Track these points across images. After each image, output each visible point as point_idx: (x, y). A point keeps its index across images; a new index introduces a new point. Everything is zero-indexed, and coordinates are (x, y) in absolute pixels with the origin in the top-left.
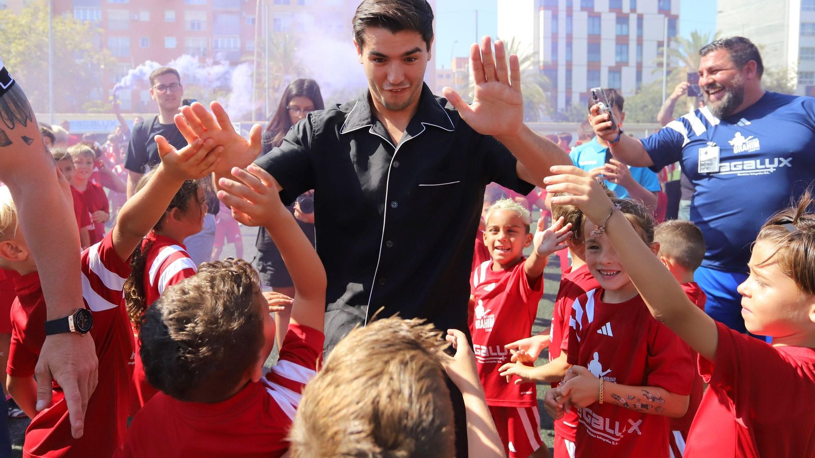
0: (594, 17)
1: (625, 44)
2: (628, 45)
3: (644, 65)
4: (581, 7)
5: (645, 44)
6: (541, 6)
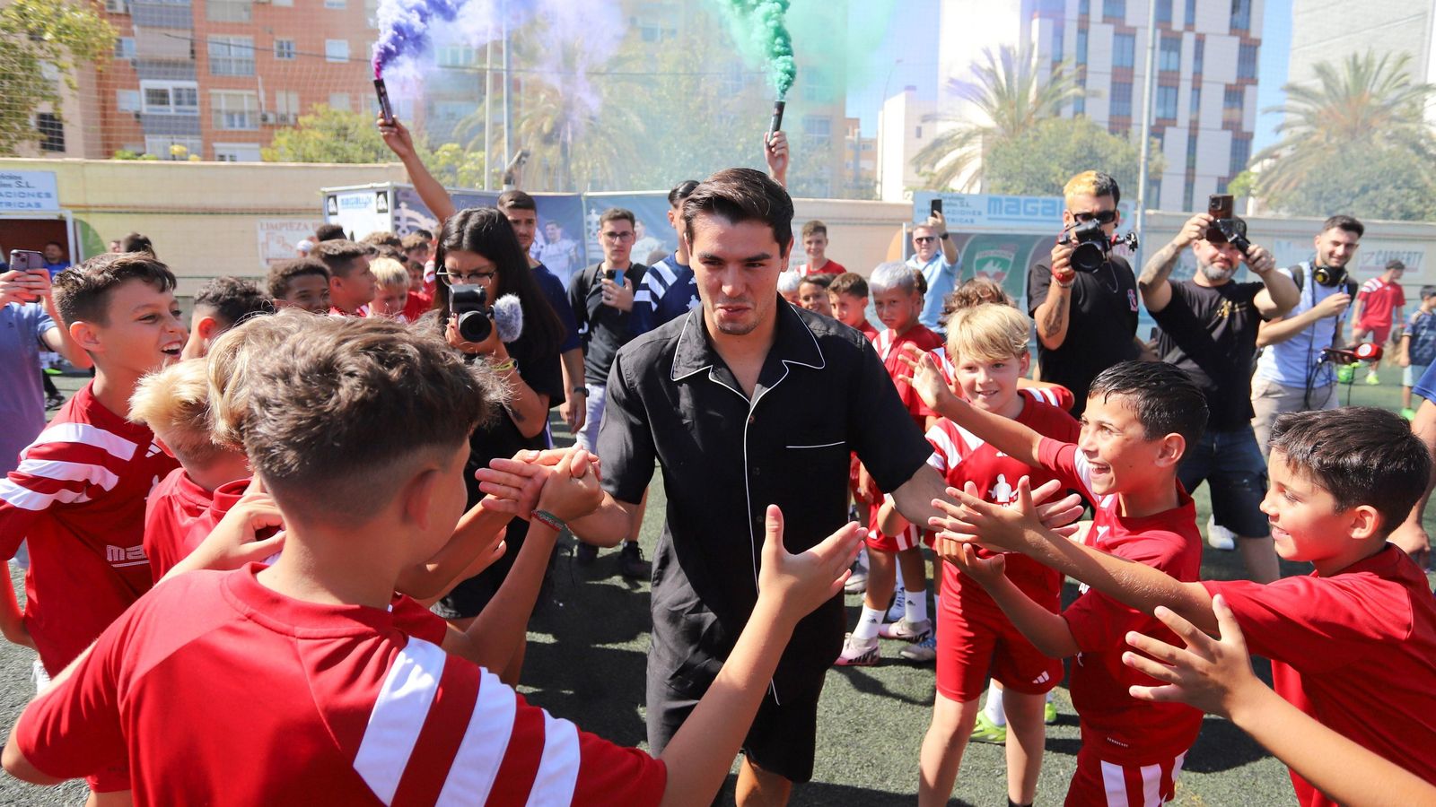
0: (1126, 36)
1: (1172, 87)
2: (1177, 88)
3: (1202, 124)
4: (1104, 16)
5: (1205, 88)
6: (1034, 10)
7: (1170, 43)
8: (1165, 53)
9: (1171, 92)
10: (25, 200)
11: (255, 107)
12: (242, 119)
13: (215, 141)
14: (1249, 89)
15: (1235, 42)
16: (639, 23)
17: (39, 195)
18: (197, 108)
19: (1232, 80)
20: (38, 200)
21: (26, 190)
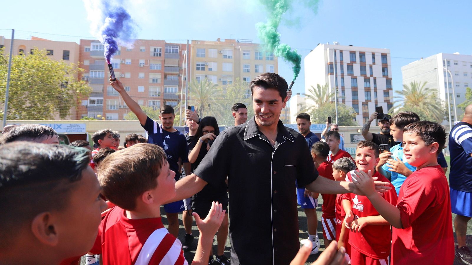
0: (354, 79)
1: (369, 91)
2: (370, 92)
3: (378, 101)
4: (348, 74)
5: (378, 91)
6: (329, 73)
7: (367, 80)
8: (366, 83)
9: (369, 93)
10: (79, 130)
11: (118, 104)
12: (114, 107)
13: (107, 113)
14: (390, 91)
15: (385, 79)
16: (222, 80)
17: (82, 129)
18: (102, 104)
19: (385, 89)
20: (81, 130)
21: (79, 128)
